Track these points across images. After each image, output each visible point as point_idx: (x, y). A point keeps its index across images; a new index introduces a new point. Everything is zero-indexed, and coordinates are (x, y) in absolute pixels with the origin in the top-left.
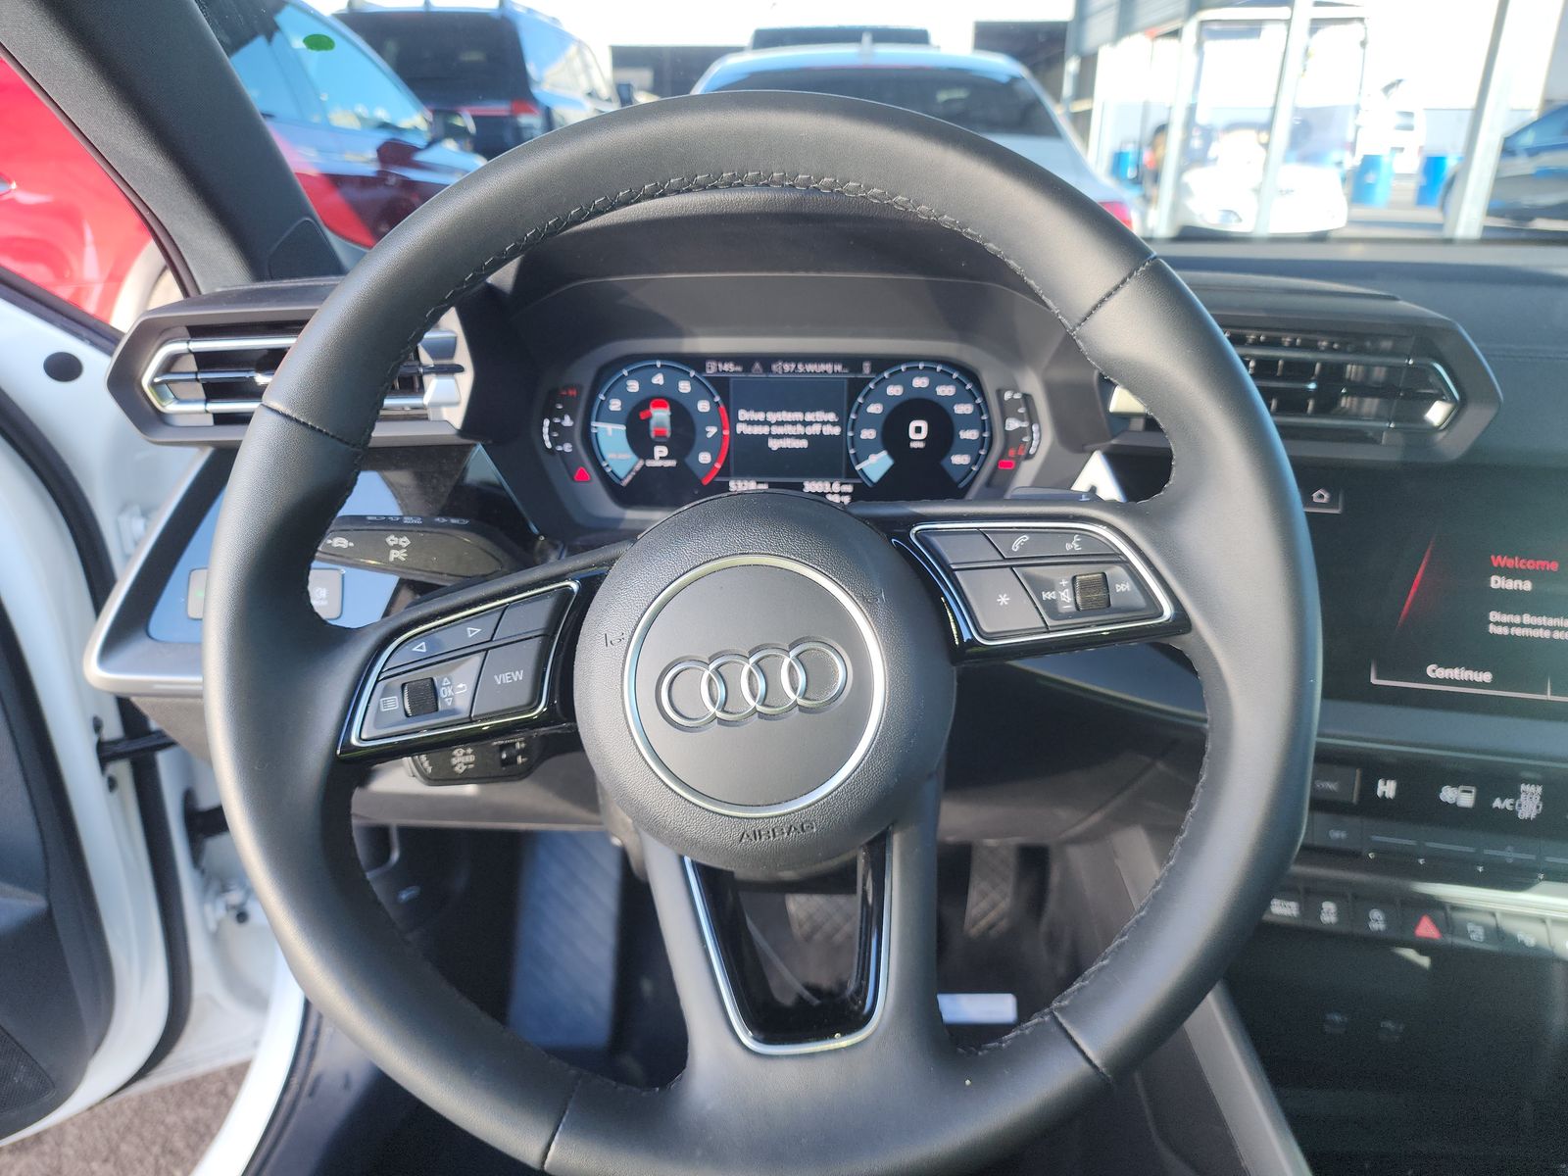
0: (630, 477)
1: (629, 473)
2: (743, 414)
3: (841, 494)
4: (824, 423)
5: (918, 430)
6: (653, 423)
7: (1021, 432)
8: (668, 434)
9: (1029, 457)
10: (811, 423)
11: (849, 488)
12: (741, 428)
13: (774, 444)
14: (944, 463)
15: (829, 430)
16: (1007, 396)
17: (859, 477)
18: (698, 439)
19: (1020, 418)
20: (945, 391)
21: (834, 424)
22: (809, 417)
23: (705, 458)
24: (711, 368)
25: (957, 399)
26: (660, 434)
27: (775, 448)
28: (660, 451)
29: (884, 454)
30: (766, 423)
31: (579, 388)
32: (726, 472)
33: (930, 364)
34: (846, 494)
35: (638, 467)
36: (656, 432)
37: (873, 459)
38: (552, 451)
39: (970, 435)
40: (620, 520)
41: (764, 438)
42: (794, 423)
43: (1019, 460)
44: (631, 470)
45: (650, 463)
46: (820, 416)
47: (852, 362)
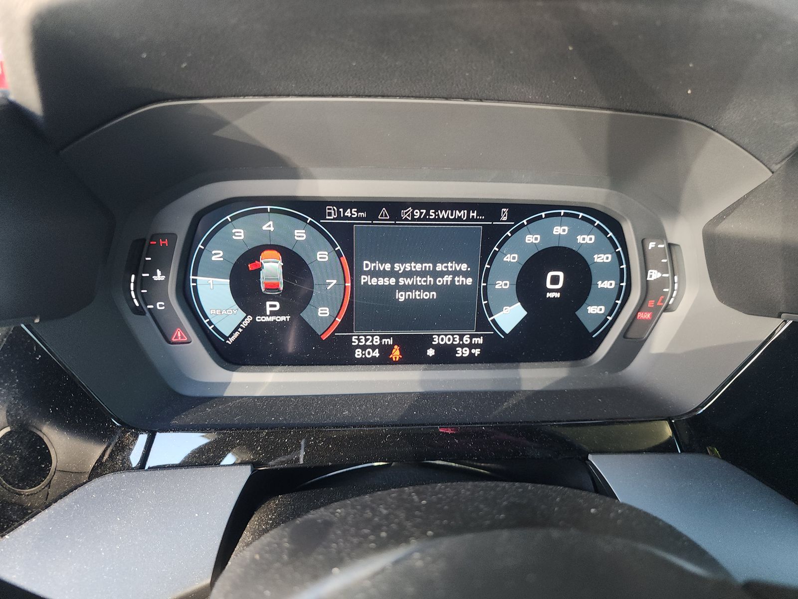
0: (236, 335)
1: (236, 330)
2: (368, 266)
3: (471, 346)
4: (456, 273)
5: (555, 280)
6: (263, 274)
7: (661, 282)
8: (281, 287)
9: (667, 309)
10: (442, 274)
11: (480, 341)
12: (364, 279)
13: (401, 297)
14: (579, 313)
15: (460, 280)
16: (651, 245)
17: (492, 329)
18: (316, 291)
19: (663, 270)
20: (586, 239)
21: (466, 275)
22: (439, 267)
23: (324, 312)
24: (332, 214)
25: (596, 248)
26: (272, 287)
27: (402, 299)
28: (272, 306)
29: (518, 307)
30: (392, 274)
31: (173, 237)
32: (347, 324)
33: (572, 211)
34: (476, 346)
35: (245, 324)
36: (266, 284)
37: (507, 310)
38: (139, 311)
39: (608, 284)
40: (226, 385)
41: (391, 290)
42: (423, 274)
43: (657, 313)
44: (239, 327)
45: (259, 319)
46: (452, 266)
47: (489, 209)
